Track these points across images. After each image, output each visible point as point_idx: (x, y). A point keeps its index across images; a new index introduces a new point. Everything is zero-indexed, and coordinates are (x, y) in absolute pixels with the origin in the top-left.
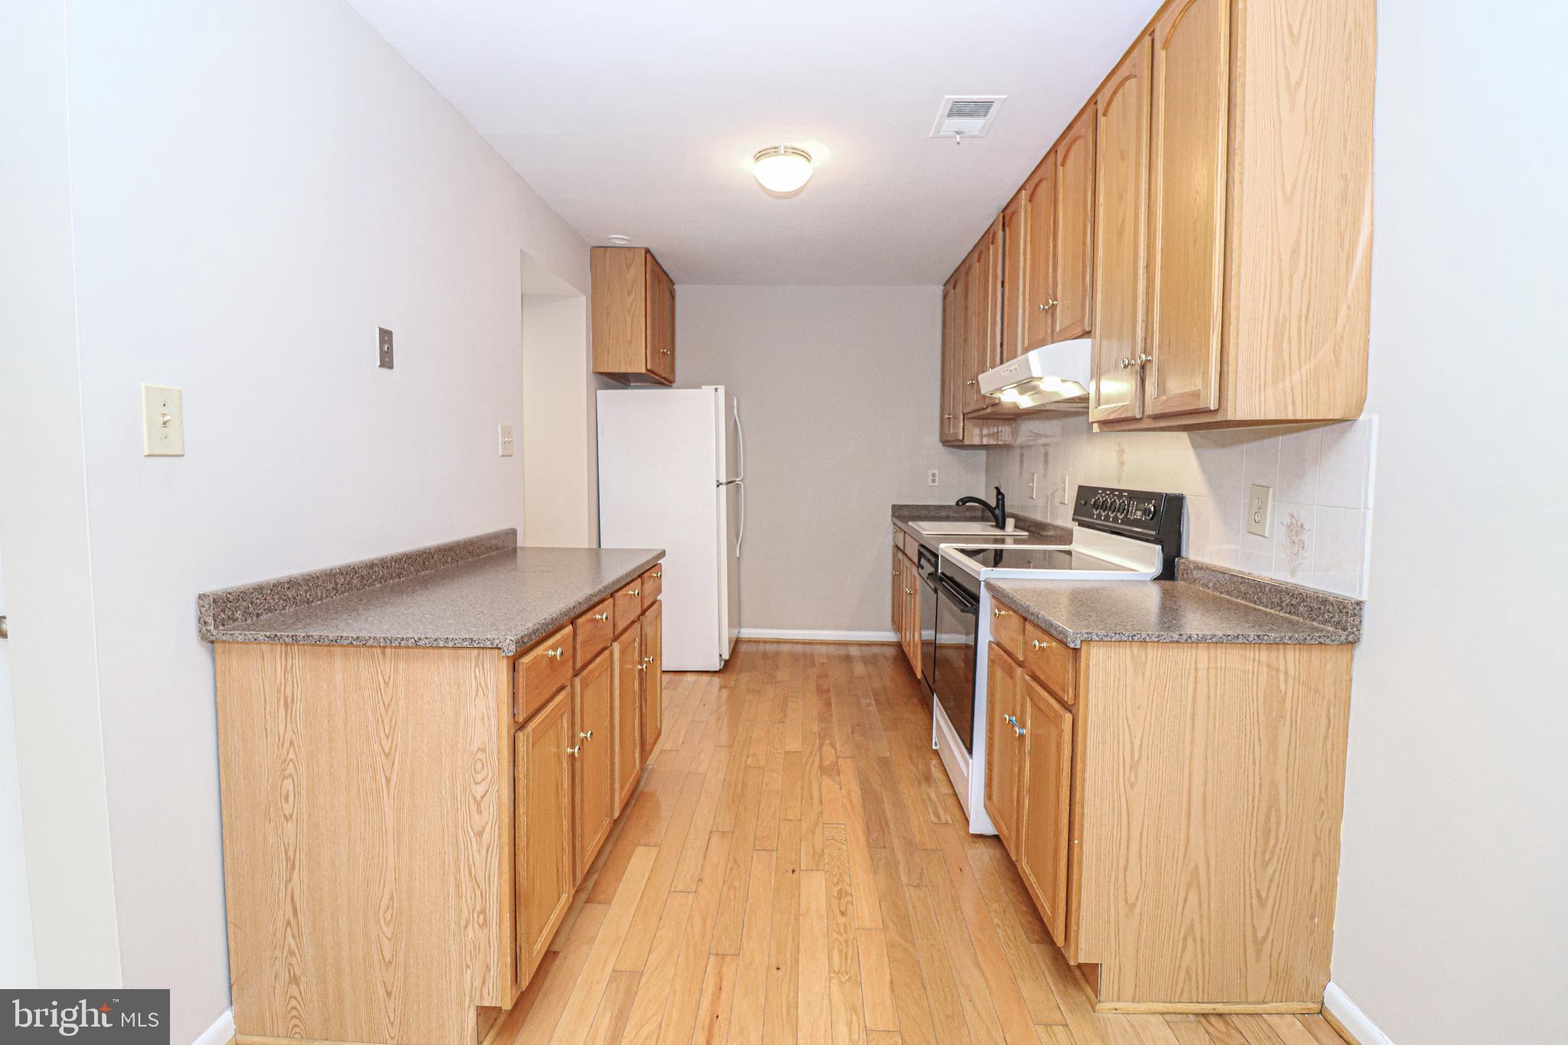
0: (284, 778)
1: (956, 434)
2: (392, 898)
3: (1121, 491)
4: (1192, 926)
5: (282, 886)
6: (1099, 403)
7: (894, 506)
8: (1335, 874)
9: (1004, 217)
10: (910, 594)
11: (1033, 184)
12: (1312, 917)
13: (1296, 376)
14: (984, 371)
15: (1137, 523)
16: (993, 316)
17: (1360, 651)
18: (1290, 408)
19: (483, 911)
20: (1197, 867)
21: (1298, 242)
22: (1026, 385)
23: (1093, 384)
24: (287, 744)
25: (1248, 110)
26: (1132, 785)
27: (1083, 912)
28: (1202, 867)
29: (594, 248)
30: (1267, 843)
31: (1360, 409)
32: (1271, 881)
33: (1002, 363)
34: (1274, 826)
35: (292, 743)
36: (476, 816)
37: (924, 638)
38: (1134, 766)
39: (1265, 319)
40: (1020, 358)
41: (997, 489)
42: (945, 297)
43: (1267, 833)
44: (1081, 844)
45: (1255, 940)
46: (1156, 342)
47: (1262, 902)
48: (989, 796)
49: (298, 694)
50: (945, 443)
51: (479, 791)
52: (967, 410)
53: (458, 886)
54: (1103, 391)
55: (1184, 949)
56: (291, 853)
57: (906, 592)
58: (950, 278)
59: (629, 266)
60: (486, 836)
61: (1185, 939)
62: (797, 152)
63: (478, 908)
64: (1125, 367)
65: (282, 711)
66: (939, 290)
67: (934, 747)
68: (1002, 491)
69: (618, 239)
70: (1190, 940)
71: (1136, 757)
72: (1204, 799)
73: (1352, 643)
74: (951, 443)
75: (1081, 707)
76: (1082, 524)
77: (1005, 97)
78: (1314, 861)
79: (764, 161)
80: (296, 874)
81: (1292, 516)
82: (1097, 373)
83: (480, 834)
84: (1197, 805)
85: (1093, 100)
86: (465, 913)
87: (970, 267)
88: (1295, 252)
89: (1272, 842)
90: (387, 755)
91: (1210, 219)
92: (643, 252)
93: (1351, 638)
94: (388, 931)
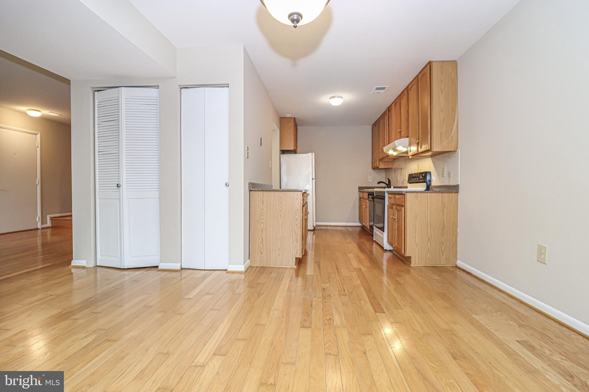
0: (261, 216)
1: (377, 165)
2: (280, 237)
3: (418, 173)
4: (429, 249)
5: (260, 235)
6: (410, 152)
7: (359, 187)
8: (457, 238)
9: (389, 109)
10: (365, 208)
11: (395, 102)
12: (453, 247)
13: (445, 143)
14: (384, 146)
15: (421, 179)
16: (386, 133)
17: (459, 194)
18: (444, 149)
19: (297, 239)
20: (429, 237)
21: (444, 119)
22: (395, 150)
23: (409, 148)
24: (262, 209)
25: (434, 95)
26: (416, 221)
27: (407, 246)
28: (430, 237)
29: (281, 118)
30: (443, 232)
31: (457, 148)
32: (444, 240)
33: (389, 144)
34: (444, 229)
35: (263, 209)
36: (296, 222)
37: (370, 225)
38: (416, 217)
39: (438, 132)
40: (393, 142)
41: (388, 179)
42: (373, 129)
43: (443, 230)
44: (407, 232)
45: (442, 252)
46: (420, 137)
47: (443, 244)
48: (388, 239)
49: (265, 200)
50: (374, 168)
51: (297, 217)
52: (380, 158)
53: (292, 235)
54: (411, 150)
55: (428, 253)
56: (262, 229)
57: (364, 207)
58: (374, 123)
59: (290, 122)
60: (298, 225)
61: (428, 251)
62: (339, 97)
63: (296, 239)
64: (415, 143)
65: (262, 203)
66: (371, 127)
67: (374, 240)
68: (390, 179)
69: (288, 116)
70: (429, 252)
71: (417, 215)
72: (430, 223)
73: (457, 192)
74: (375, 168)
75: (406, 206)
76: (410, 183)
77: (388, 86)
78: (453, 235)
79: (332, 99)
80: (263, 233)
81: (449, 171)
82: (410, 145)
83: (297, 225)
84: (429, 224)
85: (408, 87)
86: (294, 240)
87: (380, 121)
88: (443, 120)
89: (444, 232)
90: (280, 211)
91: (427, 114)
92: (293, 119)
93: (457, 191)
94: (279, 243)
